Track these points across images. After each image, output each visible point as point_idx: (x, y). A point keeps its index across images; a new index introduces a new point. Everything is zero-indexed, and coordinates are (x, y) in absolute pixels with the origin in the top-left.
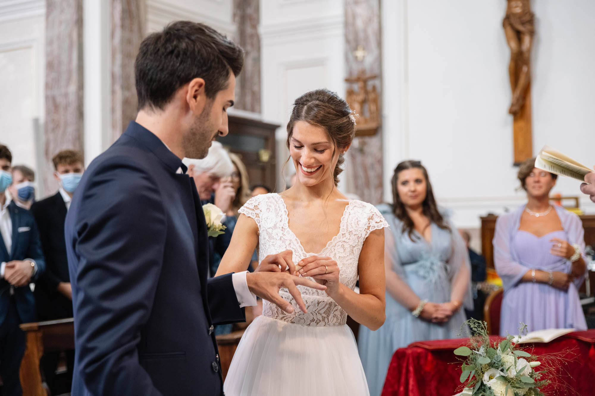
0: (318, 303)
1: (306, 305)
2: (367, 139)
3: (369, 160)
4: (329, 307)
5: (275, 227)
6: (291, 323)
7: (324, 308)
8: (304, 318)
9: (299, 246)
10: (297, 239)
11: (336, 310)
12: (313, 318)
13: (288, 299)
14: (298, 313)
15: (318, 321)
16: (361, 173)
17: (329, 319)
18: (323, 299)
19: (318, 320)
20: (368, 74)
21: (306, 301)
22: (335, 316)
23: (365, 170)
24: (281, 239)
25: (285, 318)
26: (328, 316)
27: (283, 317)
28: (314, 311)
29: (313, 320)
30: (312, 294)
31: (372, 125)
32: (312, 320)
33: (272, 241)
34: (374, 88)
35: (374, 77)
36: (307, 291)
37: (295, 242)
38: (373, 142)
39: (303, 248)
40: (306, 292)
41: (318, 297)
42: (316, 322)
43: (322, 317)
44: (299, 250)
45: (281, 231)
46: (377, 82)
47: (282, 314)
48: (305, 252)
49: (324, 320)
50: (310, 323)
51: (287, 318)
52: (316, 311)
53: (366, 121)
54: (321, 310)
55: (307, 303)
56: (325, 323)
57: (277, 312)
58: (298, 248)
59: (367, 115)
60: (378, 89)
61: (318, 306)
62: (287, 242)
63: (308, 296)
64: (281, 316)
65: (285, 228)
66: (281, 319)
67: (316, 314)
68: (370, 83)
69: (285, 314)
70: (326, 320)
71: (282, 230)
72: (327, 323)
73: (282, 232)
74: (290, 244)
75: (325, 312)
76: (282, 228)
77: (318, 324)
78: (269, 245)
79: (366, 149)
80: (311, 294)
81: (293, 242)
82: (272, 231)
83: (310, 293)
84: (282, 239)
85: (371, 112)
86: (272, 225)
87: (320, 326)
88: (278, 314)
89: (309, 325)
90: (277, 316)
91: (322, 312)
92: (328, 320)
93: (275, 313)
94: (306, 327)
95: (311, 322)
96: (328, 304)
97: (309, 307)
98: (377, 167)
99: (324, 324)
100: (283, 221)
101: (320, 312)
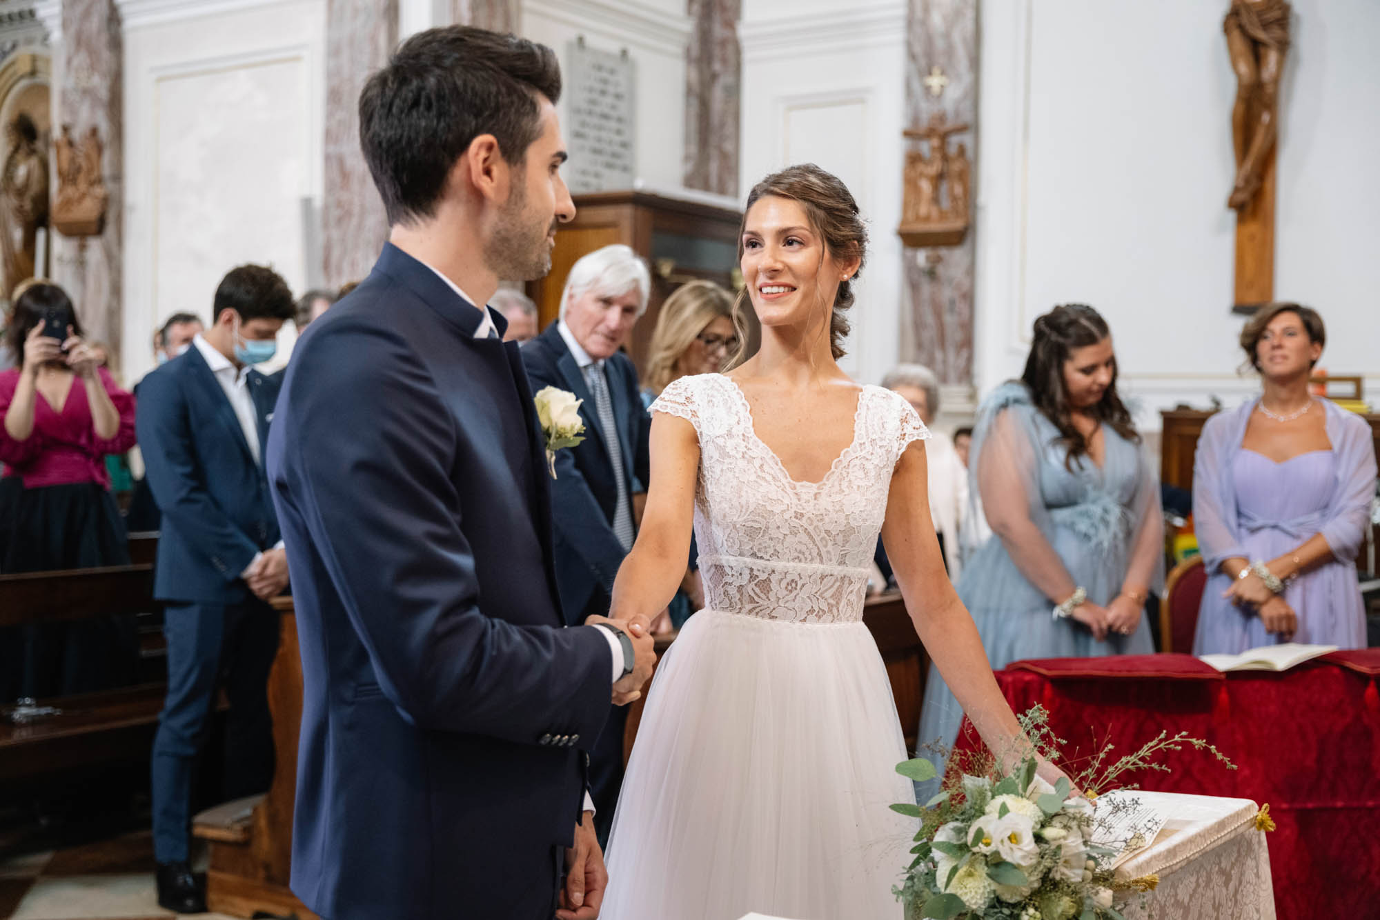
0: (822, 578)
1: (799, 582)
2: (943, 252)
3: (946, 294)
4: (840, 587)
5: (730, 434)
6: (770, 618)
7: (832, 586)
8: (794, 608)
9: (780, 469)
10: (775, 455)
11: (852, 592)
12: (812, 607)
13: (764, 572)
14: (783, 598)
15: (821, 613)
16: (929, 319)
17: (840, 609)
18: (831, 570)
19: (820, 611)
20: (949, 125)
21: (799, 574)
22: (849, 603)
23: (938, 314)
24: (743, 457)
25: (757, 610)
26: (837, 603)
27: (754, 608)
28: (813, 593)
29: (812, 611)
30: (810, 561)
31: (956, 224)
32: (810, 611)
33: (727, 461)
34: (962, 151)
35: (962, 129)
36: (801, 556)
37: (771, 463)
38: (955, 257)
39: (787, 474)
40: (798, 557)
41: (822, 567)
42: (816, 615)
43: (828, 604)
44: (780, 476)
45: (743, 442)
46: (967, 139)
47: (751, 602)
48: (792, 481)
49: (830, 611)
50: (806, 618)
51: (761, 610)
52: (816, 593)
53: (943, 216)
54: (826, 590)
55: (801, 578)
56: (834, 616)
57: (739, 599)
58: (778, 471)
59: (946, 204)
60: (970, 153)
61: (821, 583)
62: (757, 463)
63: (802, 565)
64: (748, 607)
65: (749, 436)
66: (750, 612)
67: (818, 599)
68: (954, 140)
69: (758, 603)
70: (835, 611)
71: (744, 440)
72: (836, 615)
73: (745, 444)
74: (762, 466)
75: (833, 595)
76: (743, 435)
77: (820, 617)
78: (722, 470)
79: (940, 270)
80: (808, 560)
81: (767, 462)
82: (725, 443)
83: (806, 559)
84: (746, 456)
85: (954, 199)
86: (723, 431)
87: (824, 622)
88: (742, 604)
89: (804, 620)
90: (740, 608)
91: (828, 594)
92: (838, 611)
93: (736, 603)
94: (798, 624)
95: (808, 615)
96: (839, 578)
97: (803, 585)
98: (962, 307)
99: (831, 618)
100: (742, 423)
101: (824, 595)
